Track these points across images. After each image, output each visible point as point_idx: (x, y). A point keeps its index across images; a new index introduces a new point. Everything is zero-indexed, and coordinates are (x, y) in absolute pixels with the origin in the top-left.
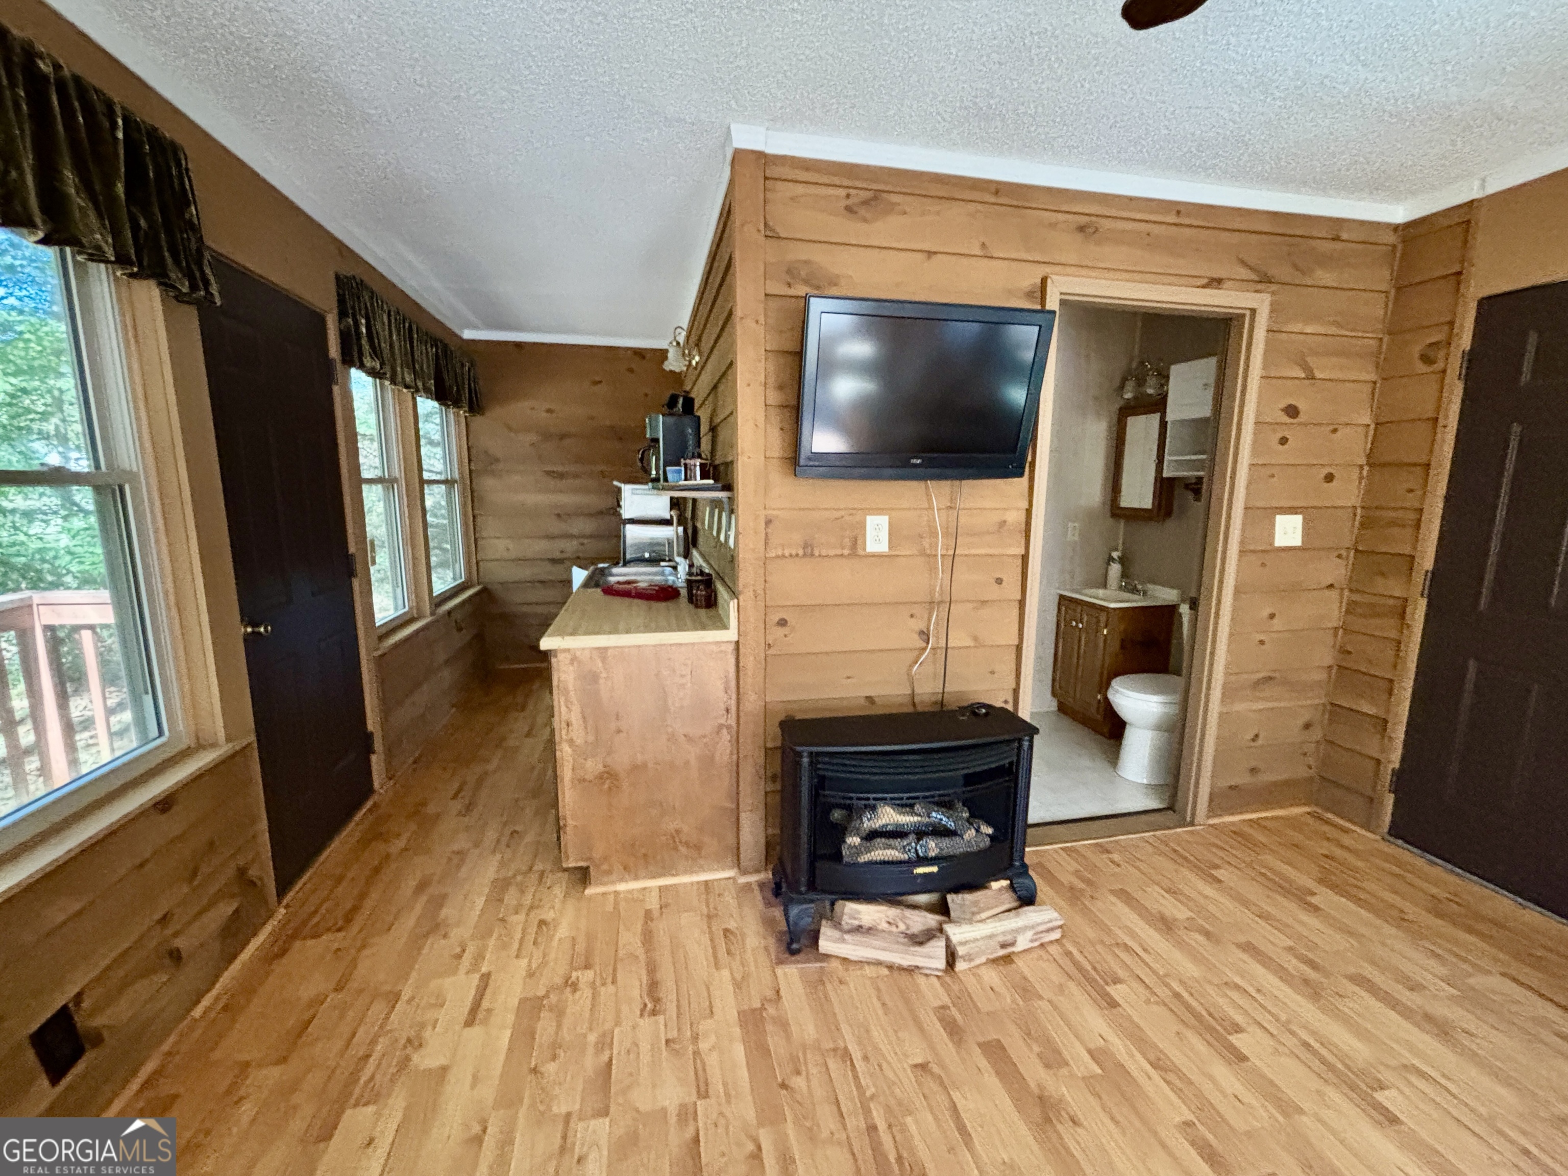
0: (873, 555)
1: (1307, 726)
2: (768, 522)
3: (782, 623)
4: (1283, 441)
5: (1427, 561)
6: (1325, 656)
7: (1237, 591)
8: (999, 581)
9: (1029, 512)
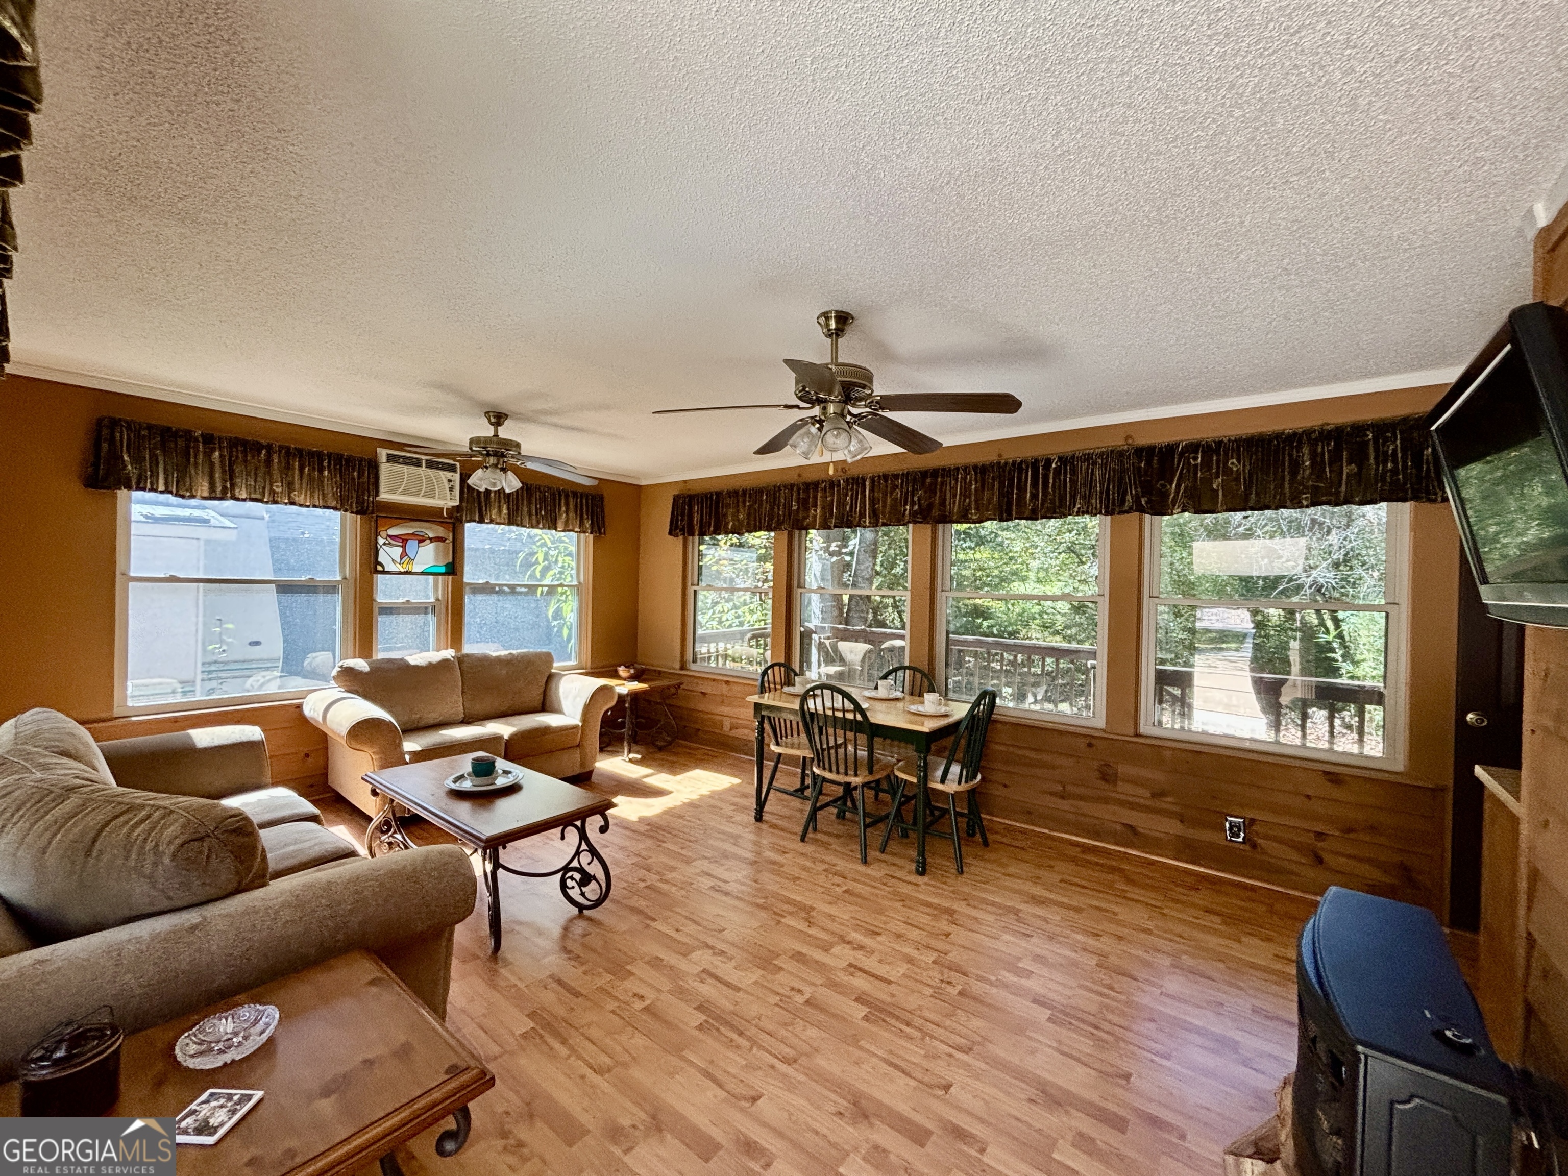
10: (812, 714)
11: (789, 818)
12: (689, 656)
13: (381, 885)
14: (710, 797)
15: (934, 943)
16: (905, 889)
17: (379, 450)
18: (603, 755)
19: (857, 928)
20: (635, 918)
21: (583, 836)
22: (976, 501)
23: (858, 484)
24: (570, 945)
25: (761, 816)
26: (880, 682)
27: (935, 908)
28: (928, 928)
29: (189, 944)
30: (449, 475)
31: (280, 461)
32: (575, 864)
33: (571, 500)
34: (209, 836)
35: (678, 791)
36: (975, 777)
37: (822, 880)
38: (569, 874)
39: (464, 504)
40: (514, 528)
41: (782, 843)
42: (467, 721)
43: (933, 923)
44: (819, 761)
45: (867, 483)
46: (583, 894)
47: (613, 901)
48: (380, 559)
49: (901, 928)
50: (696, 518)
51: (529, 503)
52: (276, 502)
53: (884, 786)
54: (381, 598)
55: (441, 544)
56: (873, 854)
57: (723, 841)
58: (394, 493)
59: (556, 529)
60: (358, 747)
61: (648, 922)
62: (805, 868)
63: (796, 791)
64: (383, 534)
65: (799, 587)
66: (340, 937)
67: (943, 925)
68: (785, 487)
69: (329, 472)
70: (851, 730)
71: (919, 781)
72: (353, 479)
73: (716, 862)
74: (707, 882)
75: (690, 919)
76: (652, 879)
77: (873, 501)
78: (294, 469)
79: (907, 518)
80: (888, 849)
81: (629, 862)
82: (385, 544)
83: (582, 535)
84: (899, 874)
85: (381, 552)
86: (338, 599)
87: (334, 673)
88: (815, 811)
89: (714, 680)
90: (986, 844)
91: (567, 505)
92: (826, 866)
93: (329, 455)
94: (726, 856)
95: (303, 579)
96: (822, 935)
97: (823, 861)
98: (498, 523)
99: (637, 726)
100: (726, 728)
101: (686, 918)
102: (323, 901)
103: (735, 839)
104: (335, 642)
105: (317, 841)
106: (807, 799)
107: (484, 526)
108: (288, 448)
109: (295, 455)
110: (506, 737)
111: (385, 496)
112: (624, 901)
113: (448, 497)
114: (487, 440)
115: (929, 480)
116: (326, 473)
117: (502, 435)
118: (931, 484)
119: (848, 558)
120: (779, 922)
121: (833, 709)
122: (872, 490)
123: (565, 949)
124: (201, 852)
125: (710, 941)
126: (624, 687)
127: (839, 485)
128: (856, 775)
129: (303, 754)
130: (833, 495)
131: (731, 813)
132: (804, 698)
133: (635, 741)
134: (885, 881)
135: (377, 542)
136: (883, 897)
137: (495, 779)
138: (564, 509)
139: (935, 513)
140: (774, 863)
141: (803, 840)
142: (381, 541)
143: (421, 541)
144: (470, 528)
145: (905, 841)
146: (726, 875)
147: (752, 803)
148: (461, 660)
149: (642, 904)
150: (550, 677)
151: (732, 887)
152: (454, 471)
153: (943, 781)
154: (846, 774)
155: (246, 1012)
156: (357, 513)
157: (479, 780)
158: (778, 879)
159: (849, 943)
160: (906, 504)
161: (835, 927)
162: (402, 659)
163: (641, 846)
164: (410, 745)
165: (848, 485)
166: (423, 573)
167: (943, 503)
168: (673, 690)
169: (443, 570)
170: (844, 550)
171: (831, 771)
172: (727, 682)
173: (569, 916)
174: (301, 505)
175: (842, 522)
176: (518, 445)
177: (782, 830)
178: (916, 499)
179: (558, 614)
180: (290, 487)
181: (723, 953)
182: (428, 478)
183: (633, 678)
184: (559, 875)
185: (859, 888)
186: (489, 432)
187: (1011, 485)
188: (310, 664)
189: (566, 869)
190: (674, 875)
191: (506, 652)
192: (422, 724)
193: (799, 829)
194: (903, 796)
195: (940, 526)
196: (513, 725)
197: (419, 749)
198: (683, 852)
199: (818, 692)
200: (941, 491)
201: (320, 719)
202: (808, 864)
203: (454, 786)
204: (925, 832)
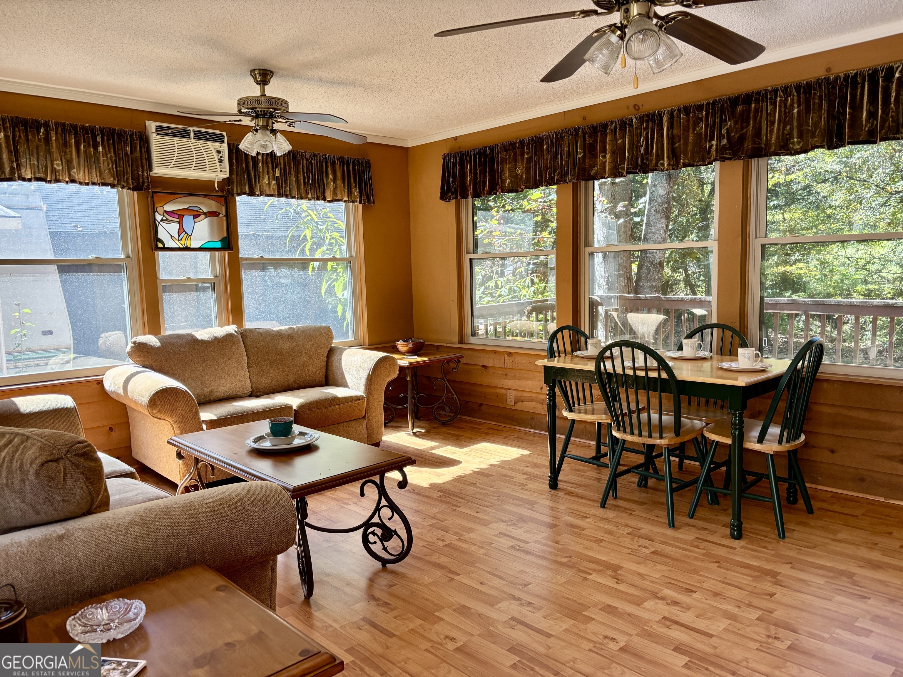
10: (609, 375)
11: (586, 486)
12: (468, 329)
13: (212, 510)
14: (498, 466)
15: (756, 602)
16: (722, 552)
17: (148, 123)
18: (389, 430)
19: (670, 584)
20: (438, 573)
21: (382, 492)
22: (799, 127)
23: (653, 121)
24: (377, 593)
25: (556, 485)
26: (685, 342)
27: (758, 571)
28: (749, 589)
29: (60, 550)
30: (217, 145)
31: (57, 139)
32: (376, 520)
33: (338, 167)
34: (62, 458)
35: (467, 462)
36: (798, 437)
37: (627, 541)
38: (371, 530)
39: (234, 176)
40: (283, 200)
41: (582, 509)
42: (254, 394)
43: (755, 584)
44: (619, 425)
45: (665, 119)
46: (385, 549)
47: (415, 557)
48: (160, 236)
49: (719, 587)
50: (469, 178)
51: (297, 172)
52: (57, 181)
53: (691, 451)
54: (163, 276)
55: (215, 218)
56: (680, 519)
57: (518, 505)
58: (167, 167)
59: (324, 199)
60: (159, 416)
61: (451, 576)
62: (610, 533)
63: (593, 458)
64: (160, 210)
65: (587, 245)
66: (183, 554)
67: (767, 586)
68: (569, 132)
69: (103, 148)
70: (655, 390)
71: (734, 441)
72: (126, 154)
73: (514, 524)
74: (506, 543)
75: (494, 575)
76: (451, 538)
77: (672, 140)
78: (71, 146)
79: (714, 155)
80: (697, 514)
81: (426, 524)
82: (162, 220)
83: (351, 204)
84: (711, 538)
85: (160, 229)
86: (124, 277)
87: (128, 349)
88: (615, 476)
89: (495, 352)
90: (810, 510)
91: (334, 172)
92: (630, 530)
93: (102, 130)
94: (522, 519)
95: (90, 257)
96: (632, 591)
97: (626, 526)
98: (267, 195)
99: (419, 401)
100: (511, 401)
101: (490, 573)
102: (164, 522)
103: (531, 505)
104: (125, 320)
105: (139, 491)
106: (605, 466)
107: (254, 199)
108: (64, 125)
109: (70, 132)
110: (295, 407)
111: (158, 171)
112: (428, 558)
113: (219, 169)
114: (254, 99)
115: (740, 108)
116: (100, 149)
117: (268, 93)
118: (743, 111)
119: (637, 219)
120: (585, 579)
121: (634, 368)
122: (671, 127)
123: (372, 597)
124: (59, 472)
125: (517, 593)
126: (404, 361)
127: (631, 125)
128: (661, 437)
129: (107, 429)
130: (624, 137)
131: (524, 482)
132: (600, 358)
133: (418, 417)
134: (696, 544)
135: (155, 219)
136: (696, 559)
137: (294, 438)
138: (331, 177)
139: (748, 145)
140: (573, 526)
141: (603, 505)
142: (159, 217)
143: (196, 217)
144: (241, 201)
145: (716, 507)
146: (525, 537)
147: (547, 472)
148: (245, 335)
149: (443, 560)
150: (331, 352)
151: (533, 547)
152: (222, 142)
153: (761, 440)
154: (650, 436)
155: (117, 604)
156: (134, 189)
157: (278, 440)
158: (580, 540)
159: (662, 599)
160: (712, 139)
161: (646, 584)
162: (189, 335)
163: (435, 510)
164: (206, 415)
165: (641, 124)
166: (201, 249)
167: (758, 133)
168: (452, 365)
169: (218, 245)
170: (633, 210)
171: (632, 433)
172: (510, 354)
173: (372, 570)
174: (81, 183)
175: (635, 167)
176: (286, 104)
177: (581, 497)
178: (724, 131)
179: (331, 291)
180: (69, 166)
181: (530, 604)
182: (197, 148)
183: (413, 352)
184: (361, 530)
185: (669, 550)
186: (255, 91)
187: (843, 104)
188: (105, 342)
189: (367, 525)
190: (472, 535)
191: (287, 327)
192: (213, 397)
193: (599, 497)
194: (712, 462)
195: (754, 161)
196: (300, 397)
197: (214, 417)
198: (478, 515)
199: (616, 351)
200: (755, 119)
201: (121, 392)
202: (610, 527)
203: (255, 446)
204: (740, 497)
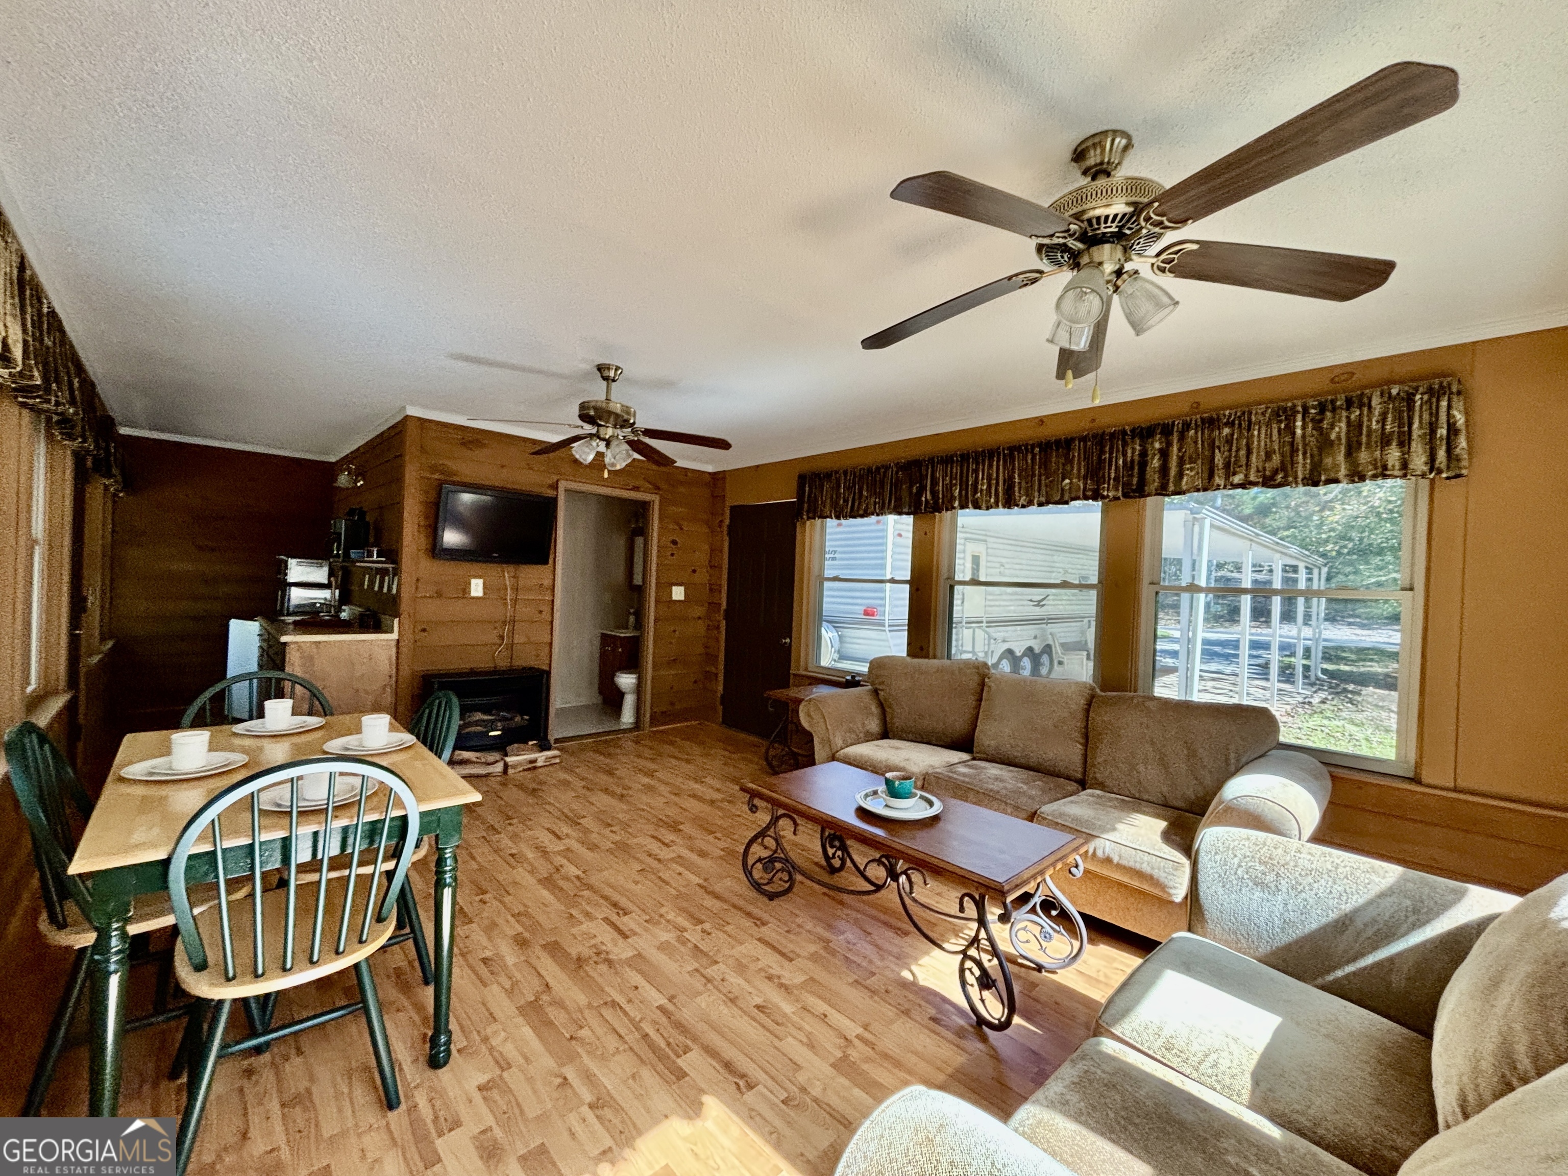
0: (474, 598)
1: (695, 682)
2: (418, 580)
3: (424, 630)
4: (672, 555)
5: (724, 605)
6: (700, 650)
7: (656, 620)
8: (541, 612)
9: (554, 580)
